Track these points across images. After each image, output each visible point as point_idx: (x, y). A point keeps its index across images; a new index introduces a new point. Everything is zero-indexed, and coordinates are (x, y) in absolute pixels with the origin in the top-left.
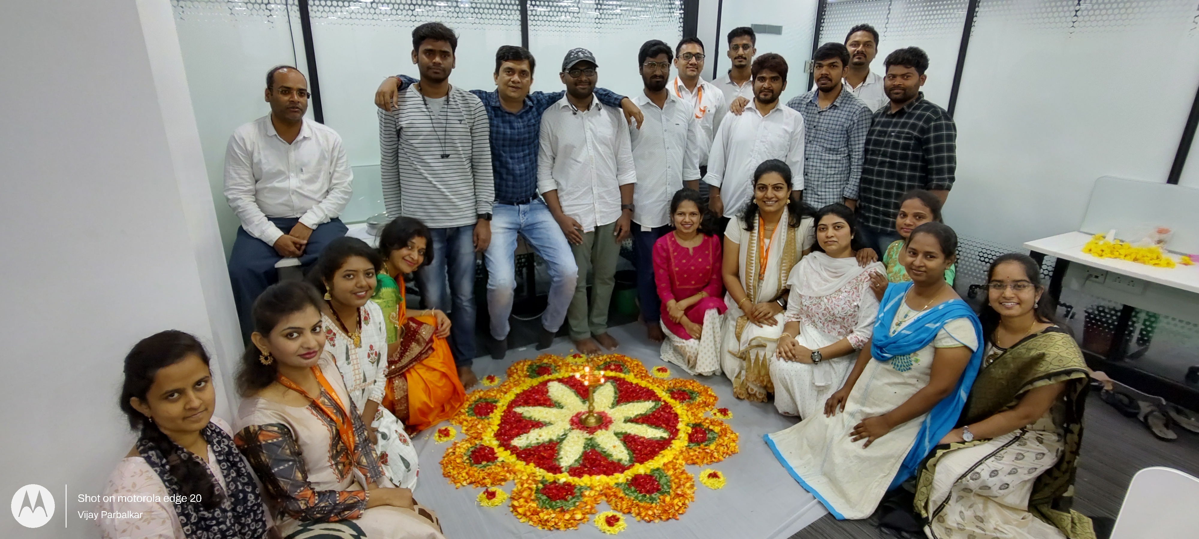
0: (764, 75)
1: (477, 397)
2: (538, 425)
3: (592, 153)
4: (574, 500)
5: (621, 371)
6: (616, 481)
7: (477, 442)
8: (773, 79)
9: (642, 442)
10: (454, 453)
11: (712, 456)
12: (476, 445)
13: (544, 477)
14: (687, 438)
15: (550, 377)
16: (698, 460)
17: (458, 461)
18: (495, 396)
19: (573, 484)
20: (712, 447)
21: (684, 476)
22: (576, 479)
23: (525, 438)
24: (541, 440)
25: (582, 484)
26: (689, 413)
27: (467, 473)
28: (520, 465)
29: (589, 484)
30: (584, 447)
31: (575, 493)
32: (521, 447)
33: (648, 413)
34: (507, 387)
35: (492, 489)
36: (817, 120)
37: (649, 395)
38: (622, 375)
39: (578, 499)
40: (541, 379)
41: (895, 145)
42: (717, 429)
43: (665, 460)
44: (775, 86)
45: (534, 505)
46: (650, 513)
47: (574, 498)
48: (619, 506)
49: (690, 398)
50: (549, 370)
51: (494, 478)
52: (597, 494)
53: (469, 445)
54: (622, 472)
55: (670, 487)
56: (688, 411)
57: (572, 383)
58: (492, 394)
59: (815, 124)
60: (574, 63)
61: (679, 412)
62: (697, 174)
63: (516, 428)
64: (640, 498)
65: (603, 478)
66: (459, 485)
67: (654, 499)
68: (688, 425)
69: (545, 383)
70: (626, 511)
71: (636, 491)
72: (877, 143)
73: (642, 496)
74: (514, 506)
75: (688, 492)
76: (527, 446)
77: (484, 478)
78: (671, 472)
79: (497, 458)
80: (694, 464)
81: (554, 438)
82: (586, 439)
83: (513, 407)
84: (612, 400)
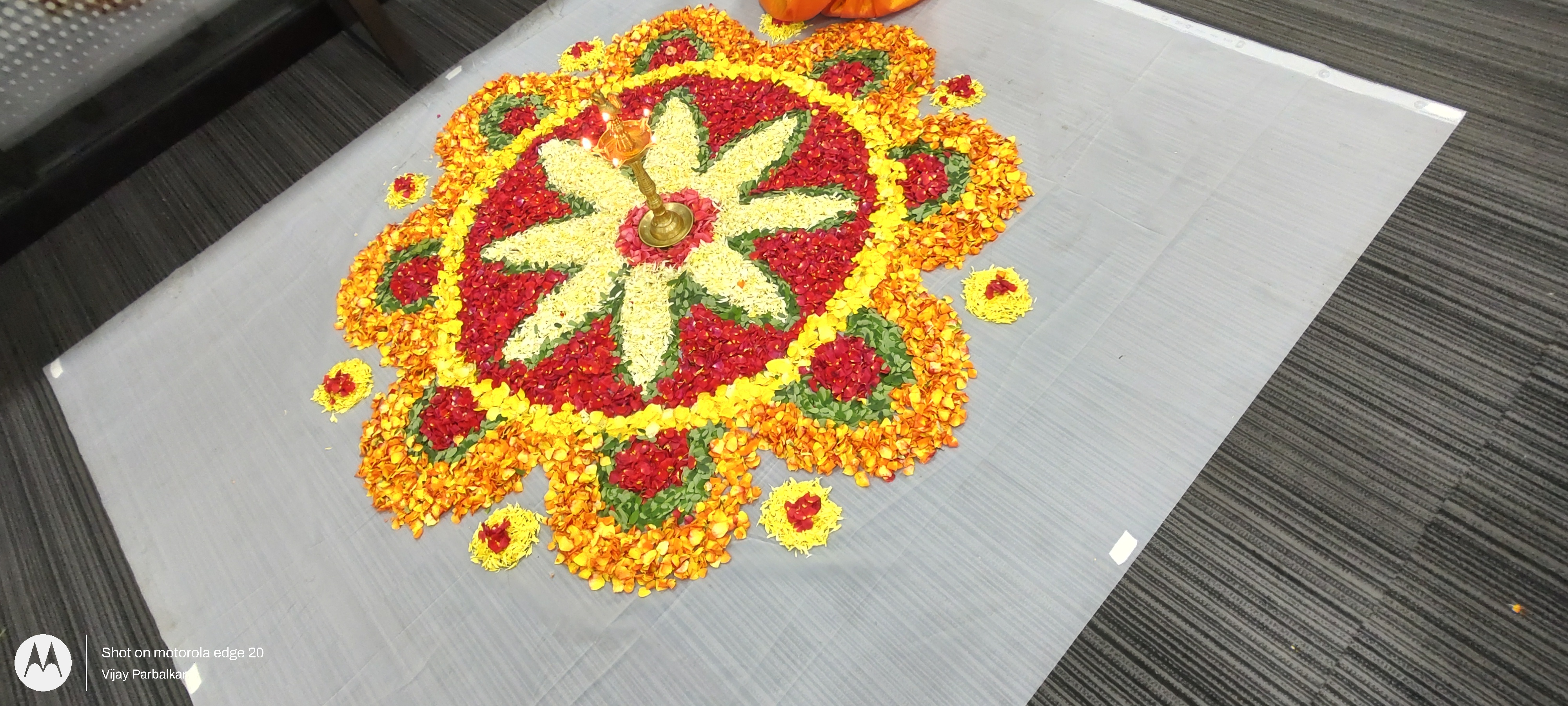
1: (389, 248)
2: (548, 280)
4: (697, 479)
5: (693, 55)
6: (776, 385)
7: (425, 383)
9: (804, 245)
10: (380, 436)
11: (978, 229)
12: (425, 392)
13: (605, 436)
14: (901, 197)
15: (537, 131)
16: (948, 253)
17: (396, 456)
18: (429, 231)
19: (679, 429)
20: (969, 200)
21: (930, 310)
22: (683, 413)
23: (532, 333)
24: (567, 325)
25: (701, 423)
26: (884, 119)
27: (427, 486)
28: (542, 417)
29: (716, 417)
30: (674, 310)
31: (693, 459)
32: (529, 361)
33: (789, 154)
34: (448, 196)
35: (495, 519)
37: (777, 99)
38: (698, 67)
39: (706, 470)
40: (519, 144)
42: (963, 144)
43: (872, 281)
45: (609, 529)
46: (887, 453)
47: (694, 472)
48: (807, 459)
49: (872, 76)
50: (529, 112)
51: (492, 479)
52: (743, 440)
53: (410, 400)
54: (783, 352)
55: (909, 357)
56: (880, 115)
57: (593, 130)
58: (420, 229)
61: (860, 124)
63: (502, 309)
64: (849, 414)
65: (743, 387)
66: (418, 526)
67: (882, 405)
68: (891, 155)
69: (531, 154)
70: (829, 466)
71: (834, 397)
73: (852, 407)
74: (562, 552)
75: (955, 355)
76: (543, 352)
77: (469, 489)
79: (484, 412)
80: (941, 263)
81: (597, 306)
82: (669, 283)
83: (480, 249)
84: (694, 146)
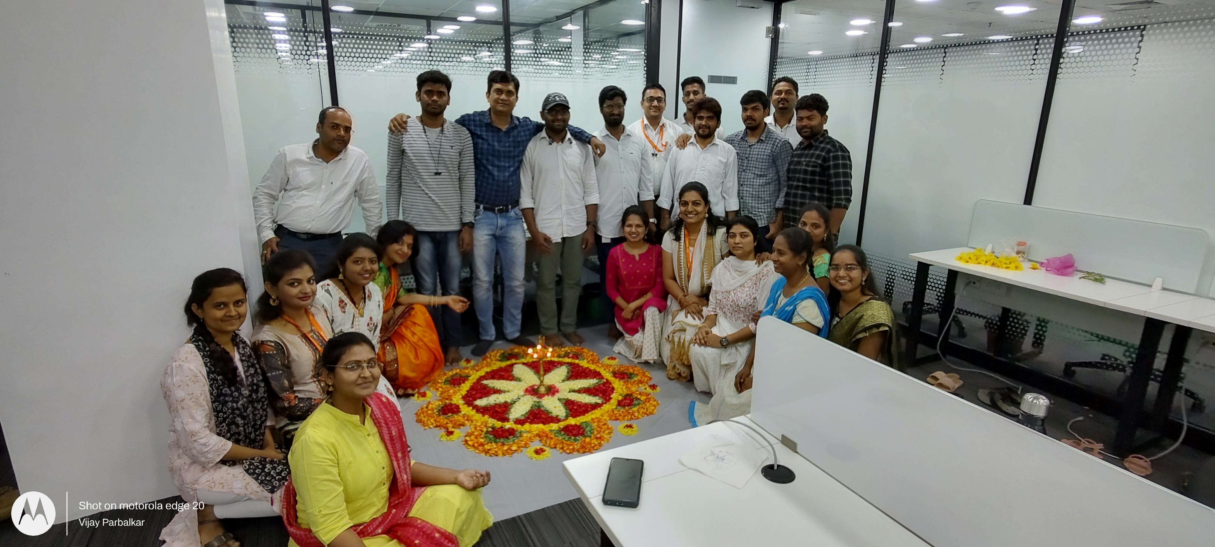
0: (702, 115)
1: (454, 373)
2: (498, 392)
3: (562, 176)
4: (513, 439)
5: (577, 358)
6: (550, 428)
7: (447, 401)
8: (709, 118)
9: (580, 405)
10: (427, 407)
11: (633, 414)
12: (446, 403)
13: (494, 424)
14: (616, 403)
15: (517, 361)
16: (620, 417)
17: (429, 412)
18: (469, 373)
19: (516, 429)
20: (635, 409)
21: (606, 426)
22: (519, 426)
23: (486, 400)
24: (498, 402)
25: (523, 430)
26: (624, 387)
27: (435, 420)
28: (478, 417)
29: (528, 429)
30: (532, 407)
31: (515, 434)
32: (481, 405)
33: (590, 387)
34: (480, 367)
35: (451, 429)
36: (748, 152)
37: (596, 374)
38: (577, 361)
39: (517, 438)
40: (509, 363)
41: (806, 172)
42: (643, 398)
43: (594, 416)
44: (712, 123)
45: (482, 440)
46: (571, 447)
47: (513, 437)
48: (548, 443)
49: (628, 378)
50: (517, 357)
51: (455, 423)
52: (533, 435)
53: (441, 403)
54: (557, 423)
55: (592, 433)
57: (534, 366)
58: (467, 372)
59: (747, 156)
60: (552, 105)
61: (615, 386)
62: (651, 195)
63: (480, 393)
64: (566, 439)
65: (541, 426)
66: (427, 427)
67: (578, 440)
68: (621, 395)
69: (512, 365)
70: (553, 446)
71: (564, 435)
72: (795, 171)
73: (568, 438)
74: (466, 441)
75: (606, 436)
76: (486, 405)
77: (447, 423)
78: (595, 424)
79: (460, 412)
80: (616, 420)
81: (509, 401)
82: (535, 402)
83: (482, 380)
84: (563, 377)
